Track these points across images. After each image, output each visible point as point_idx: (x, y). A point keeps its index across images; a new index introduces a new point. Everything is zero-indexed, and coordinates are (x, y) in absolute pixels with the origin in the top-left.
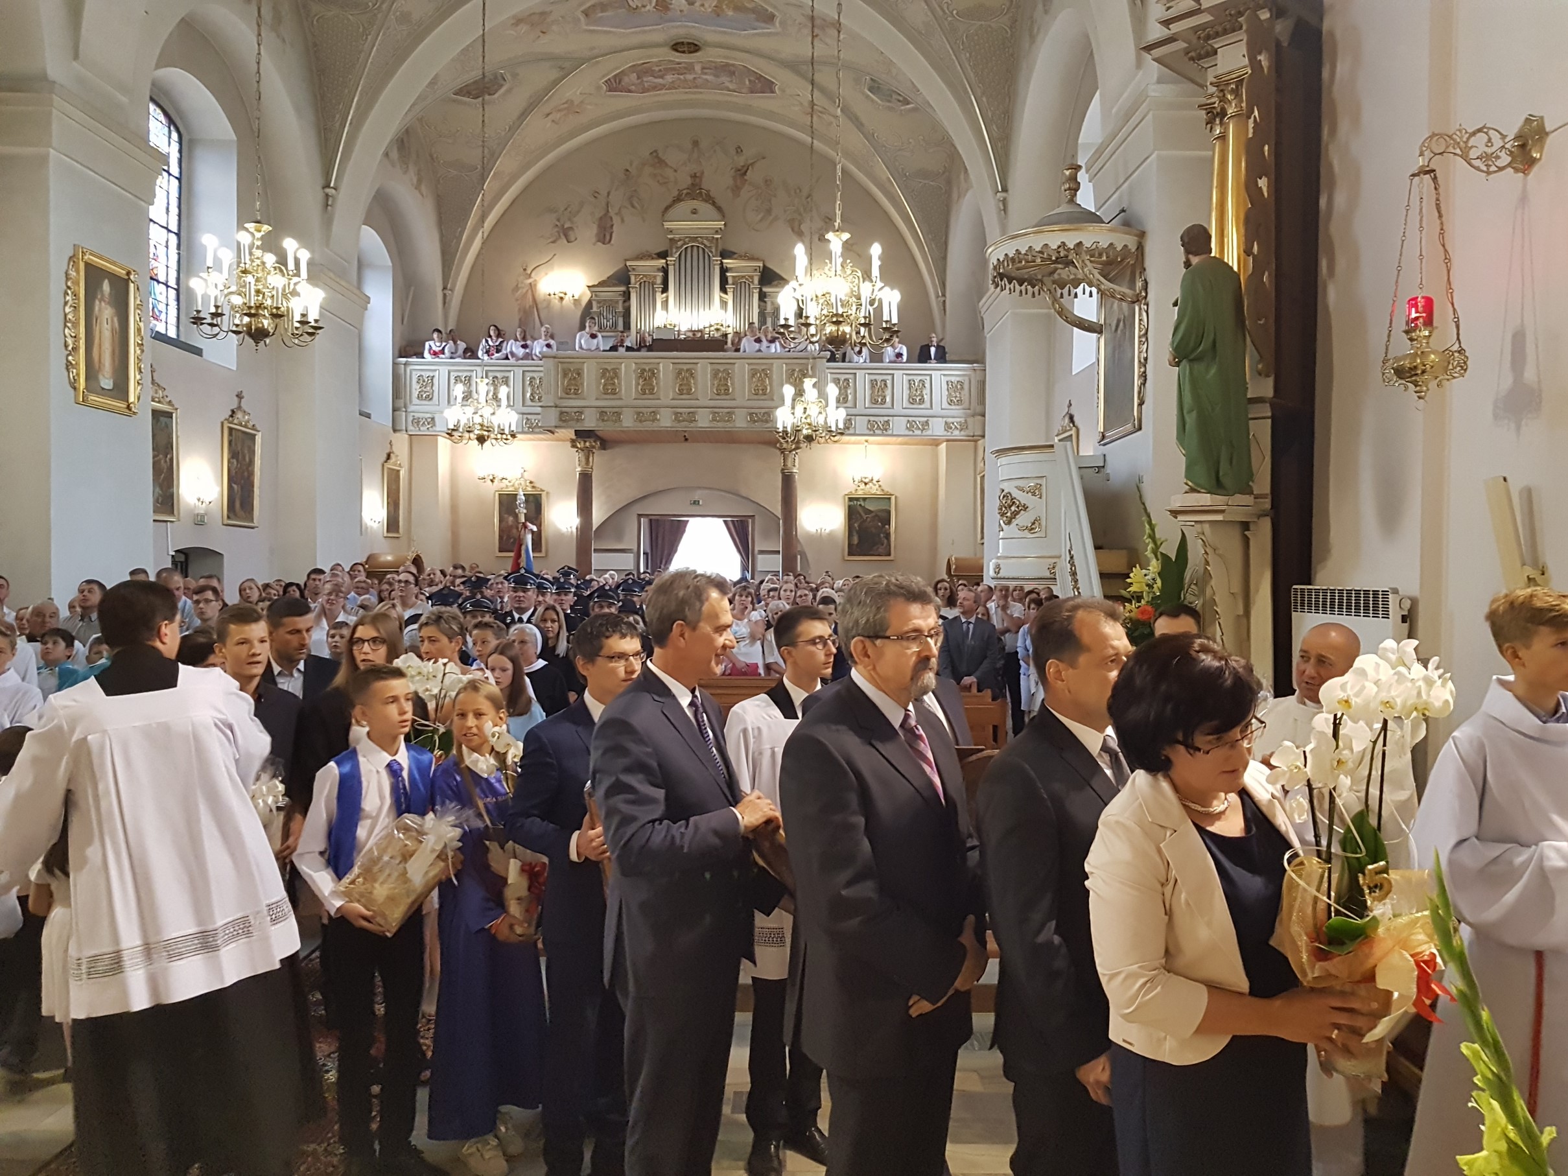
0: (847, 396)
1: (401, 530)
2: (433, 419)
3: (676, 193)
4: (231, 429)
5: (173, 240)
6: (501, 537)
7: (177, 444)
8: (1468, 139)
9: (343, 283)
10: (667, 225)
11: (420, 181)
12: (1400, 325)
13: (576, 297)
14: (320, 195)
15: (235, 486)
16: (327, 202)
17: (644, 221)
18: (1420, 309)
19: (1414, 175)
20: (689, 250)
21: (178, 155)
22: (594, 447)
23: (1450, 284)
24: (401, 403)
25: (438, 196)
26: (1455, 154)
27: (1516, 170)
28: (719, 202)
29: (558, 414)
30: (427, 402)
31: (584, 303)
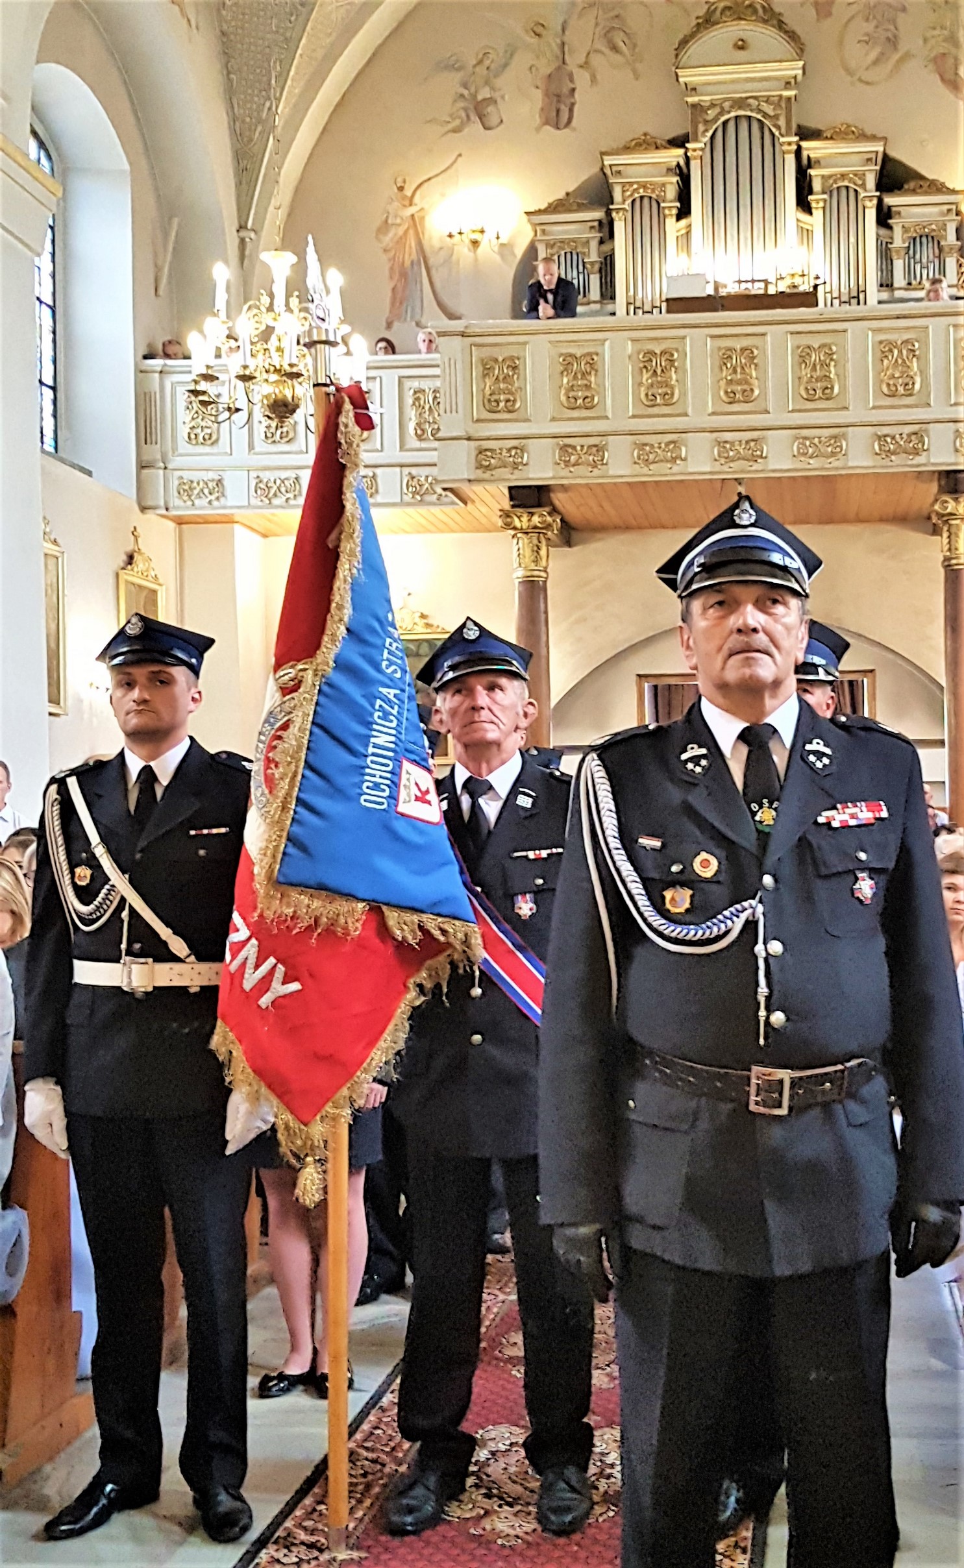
2: (219, 482)
3: (702, 11)
10: (687, 76)
13: (503, 240)
17: (637, 77)
20: (731, 126)
22: (548, 526)
24: (153, 452)
28: (791, 22)
29: (474, 453)
30: (207, 449)
31: (520, 250)
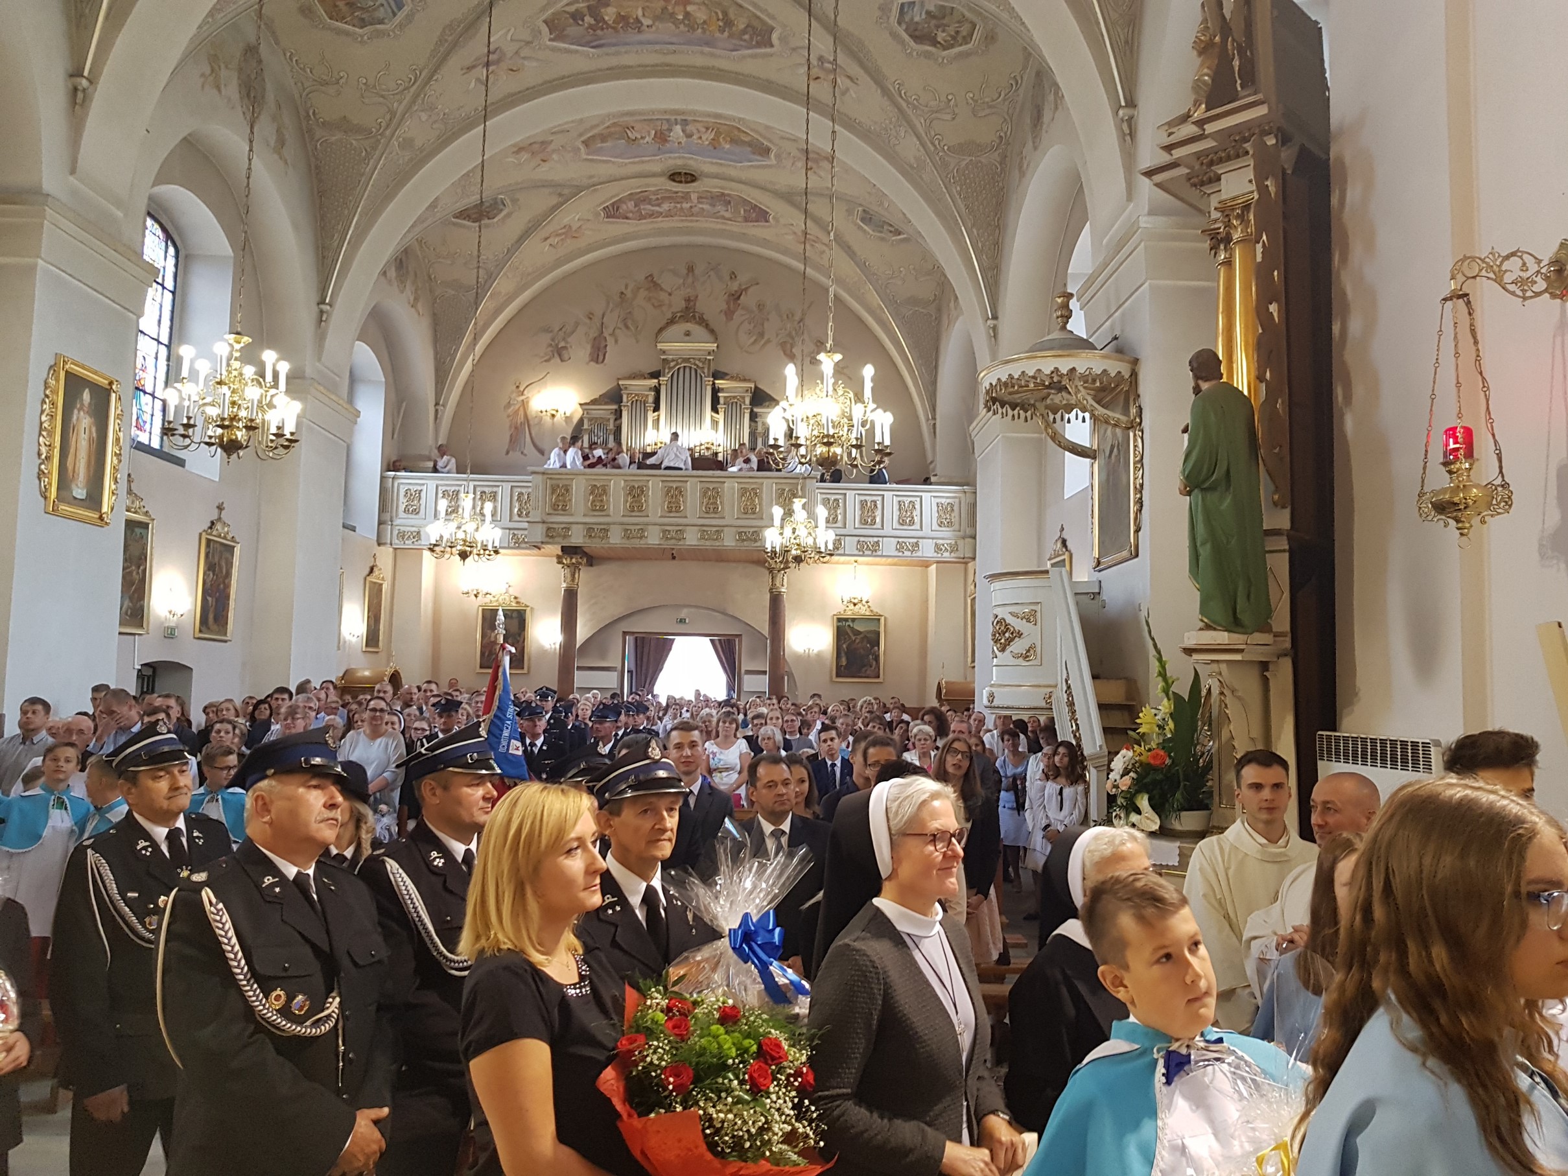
0: (836, 516)
1: (381, 644)
2: (418, 533)
3: (669, 316)
4: (209, 541)
5: (163, 351)
6: (482, 654)
7: (151, 554)
8: (1502, 263)
9: (333, 397)
10: (660, 346)
11: (416, 299)
12: (1437, 456)
13: (568, 415)
14: (315, 309)
15: (209, 599)
16: (321, 318)
17: (637, 342)
18: (1460, 440)
19: (1445, 299)
20: (681, 371)
21: (173, 269)
22: (580, 564)
23: (1489, 413)
24: (387, 517)
25: (434, 314)
26: (1488, 278)
27: (1553, 296)
28: (712, 325)
29: (545, 530)
30: (413, 516)
31: (575, 420)
